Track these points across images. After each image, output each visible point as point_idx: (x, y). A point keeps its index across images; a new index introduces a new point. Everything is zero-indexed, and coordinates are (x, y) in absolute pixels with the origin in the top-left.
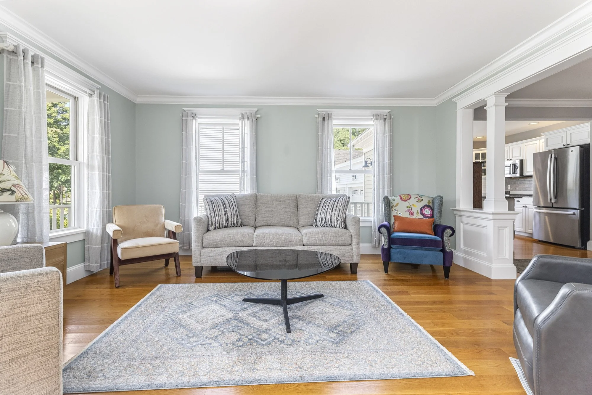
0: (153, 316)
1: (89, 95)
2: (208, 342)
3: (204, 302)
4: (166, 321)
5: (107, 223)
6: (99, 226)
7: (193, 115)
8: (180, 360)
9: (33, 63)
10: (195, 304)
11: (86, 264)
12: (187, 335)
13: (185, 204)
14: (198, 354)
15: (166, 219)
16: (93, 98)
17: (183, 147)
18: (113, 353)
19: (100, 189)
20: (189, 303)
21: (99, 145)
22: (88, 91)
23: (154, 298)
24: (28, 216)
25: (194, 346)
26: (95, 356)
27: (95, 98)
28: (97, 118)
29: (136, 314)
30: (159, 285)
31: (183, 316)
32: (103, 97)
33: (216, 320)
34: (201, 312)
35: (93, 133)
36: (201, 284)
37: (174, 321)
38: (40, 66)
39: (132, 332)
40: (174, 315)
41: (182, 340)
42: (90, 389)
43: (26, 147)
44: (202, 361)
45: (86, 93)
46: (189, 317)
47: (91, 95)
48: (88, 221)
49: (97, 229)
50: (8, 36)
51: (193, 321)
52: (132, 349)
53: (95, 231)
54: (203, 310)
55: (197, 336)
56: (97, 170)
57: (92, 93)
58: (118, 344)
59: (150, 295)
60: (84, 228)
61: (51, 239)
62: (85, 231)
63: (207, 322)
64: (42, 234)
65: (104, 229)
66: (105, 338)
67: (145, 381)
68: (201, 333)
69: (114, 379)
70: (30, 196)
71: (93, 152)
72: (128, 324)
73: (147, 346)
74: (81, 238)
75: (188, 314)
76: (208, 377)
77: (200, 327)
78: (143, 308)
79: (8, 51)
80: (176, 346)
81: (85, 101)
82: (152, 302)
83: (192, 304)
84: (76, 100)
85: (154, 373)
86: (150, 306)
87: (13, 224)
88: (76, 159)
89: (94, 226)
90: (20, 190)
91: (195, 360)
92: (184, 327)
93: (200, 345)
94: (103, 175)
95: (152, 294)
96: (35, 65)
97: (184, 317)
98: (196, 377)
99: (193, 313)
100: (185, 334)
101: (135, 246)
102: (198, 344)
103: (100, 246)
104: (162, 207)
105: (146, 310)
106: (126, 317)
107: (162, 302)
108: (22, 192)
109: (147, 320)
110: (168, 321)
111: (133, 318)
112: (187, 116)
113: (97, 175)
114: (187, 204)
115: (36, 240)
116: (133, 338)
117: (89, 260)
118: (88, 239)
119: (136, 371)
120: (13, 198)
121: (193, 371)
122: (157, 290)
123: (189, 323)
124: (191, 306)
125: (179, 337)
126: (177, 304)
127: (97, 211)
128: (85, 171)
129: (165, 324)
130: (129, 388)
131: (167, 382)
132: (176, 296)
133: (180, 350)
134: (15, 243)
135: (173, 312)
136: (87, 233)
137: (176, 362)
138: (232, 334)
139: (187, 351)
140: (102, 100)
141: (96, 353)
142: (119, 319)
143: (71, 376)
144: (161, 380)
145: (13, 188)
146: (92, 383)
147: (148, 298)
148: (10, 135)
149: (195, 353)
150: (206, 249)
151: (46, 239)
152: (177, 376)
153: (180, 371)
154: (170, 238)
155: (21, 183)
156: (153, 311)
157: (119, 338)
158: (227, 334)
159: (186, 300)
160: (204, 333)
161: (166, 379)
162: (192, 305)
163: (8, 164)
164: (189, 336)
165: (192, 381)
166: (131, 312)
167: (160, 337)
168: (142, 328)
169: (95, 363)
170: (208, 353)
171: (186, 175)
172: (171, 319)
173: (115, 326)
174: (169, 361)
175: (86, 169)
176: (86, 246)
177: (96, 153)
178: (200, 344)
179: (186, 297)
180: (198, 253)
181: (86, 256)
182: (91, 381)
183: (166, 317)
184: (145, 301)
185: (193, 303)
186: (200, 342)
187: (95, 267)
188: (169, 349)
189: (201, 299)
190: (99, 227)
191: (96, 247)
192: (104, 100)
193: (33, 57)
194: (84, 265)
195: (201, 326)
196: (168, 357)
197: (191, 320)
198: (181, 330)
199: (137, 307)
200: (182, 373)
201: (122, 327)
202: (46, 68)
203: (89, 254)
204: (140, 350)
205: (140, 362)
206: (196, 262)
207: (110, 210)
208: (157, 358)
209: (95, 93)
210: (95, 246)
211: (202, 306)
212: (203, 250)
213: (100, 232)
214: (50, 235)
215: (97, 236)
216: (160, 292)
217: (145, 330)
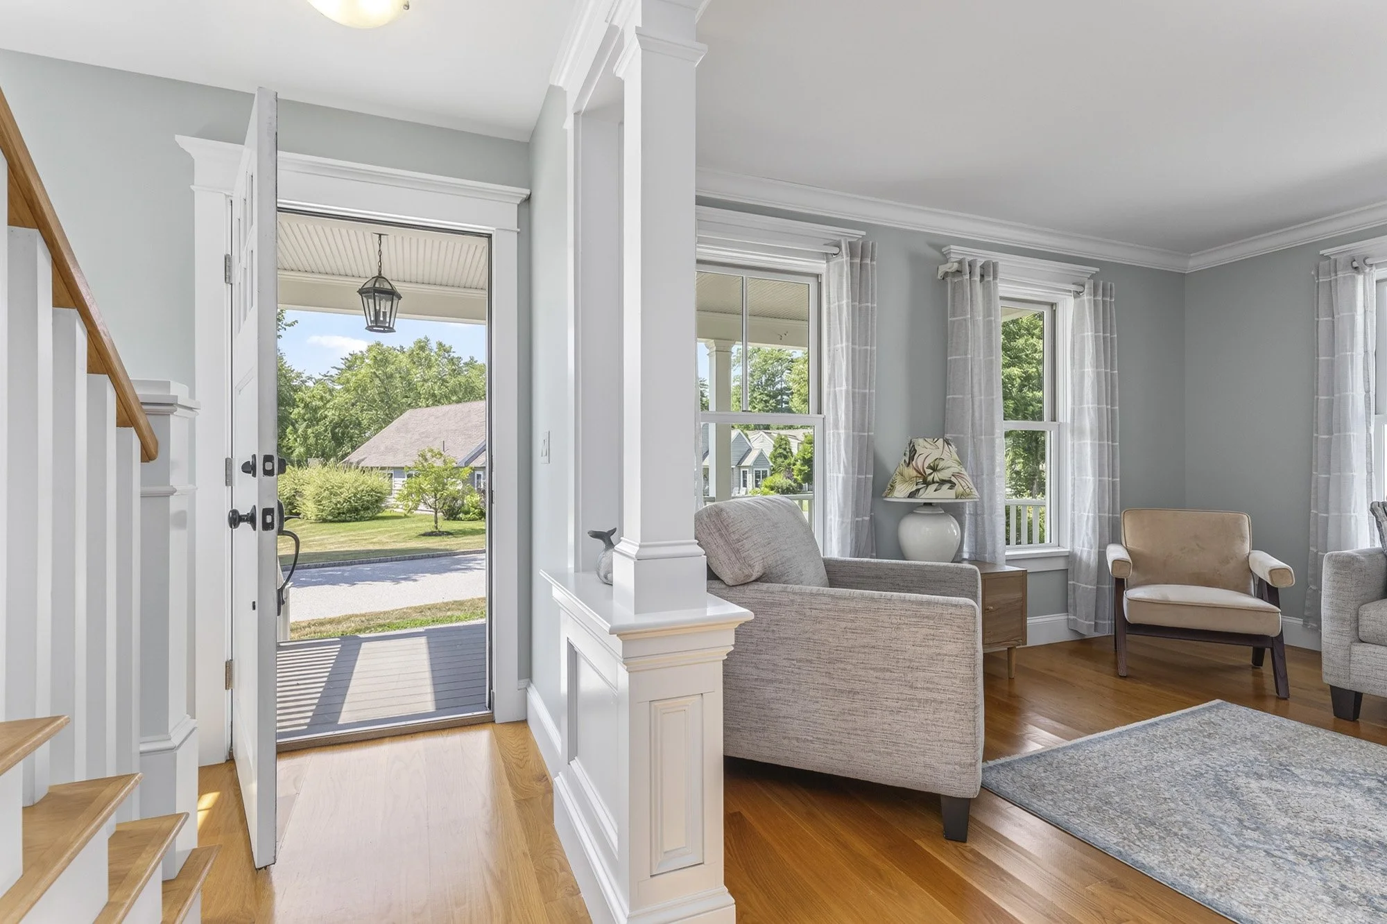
0: (1179, 754)
1: (1075, 293)
2: (1291, 857)
3: (1327, 779)
4: (1202, 774)
5: (1110, 543)
6: (1094, 547)
7: (1355, 264)
8: (1202, 851)
9: (982, 276)
10: (1298, 772)
11: (1070, 617)
12: (1241, 821)
13: (1327, 511)
14: (1249, 863)
15: (1255, 547)
16: (1082, 298)
17: (1321, 358)
18: (1078, 779)
19: (1094, 475)
20: (1281, 765)
21: (1093, 388)
22: (1073, 288)
23: (1192, 722)
24: (976, 520)
25: (1247, 847)
26: (1049, 768)
27: (1086, 297)
28: (1089, 334)
29: (1143, 735)
30: (1218, 701)
31: (1249, 783)
32: (1100, 291)
33: (1342, 827)
34: (1306, 795)
35: (1082, 366)
36: (1343, 736)
37: (1218, 781)
38: (991, 278)
39: (1121, 763)
40: (1227, 771)
41: (1223, 823)
42: (1030, 807)
43: (973, 411)
44: (1253, 880)
45: (1070, 291)
46: (1266, 791)
47: (1077, 294)
48: (1073, 535)
49: (1089, 552)
50: (952, 251)
51: (1270, 802)
52: (1113, 789)
53: (1085, 556)
54: (1314, 792)
55: (1267, 833)
56: (1089, 438)
57: (1080, 289)
58: (1092, 768)
59: (1186, 714)
60: (1066, 549)
61: (1010, 561)
62: (1067, 554)
63: (1313, 821)
64: (994, 552)
65: (1102, 555)
66: (1072, 751)
67: (1117, 844)
68: (1281, 832)
69: (1067, 814)
70: (974, 490)
71: (1081, 402)
72: (1120, 747)
73: (1143, 797)
74: (1060, 565)
75: (1265, 783)
76: (1253, 912)
77: (1283, 821)
78: (1160, 731)
79: (952, 273)
80: (1205, 827)
81: (1068, 308)
82: (1184, 726)
83: (1288, 770)
84: (1054, 308)
85: (1138, 843)
86: (1177, 734)
87: (955, 531)
88: (1054, 419)
89: (1083, 546)
90: (962, 482)
91: (1236, 870)
92: (1241, 803)
93: (1264, 853)
94: (1100, 446)
95: (1193, 713)
96: (986, 279)
97: (1251, 786)
98: (1221, 896)
99: (1279, 787)
100: (1236, 815)
101: (1158, 599)
102: (1260, 849)
103: (1095, 587)
104: (1243, 518)
105: (1164, 737)
106: (1120, 734)
107: (1209, 736)
108: (964, 484)
109: (1160, 757)
110: (1205, 775)
111: (1133, 741)
112: (1332, 269)
113: (1088, 446)
114: (1333, 514)
115: (986, 559)
116: (1121, 772)
117: (1075, 610)
118: (1074, 569)
119: (1107, 822)
120: (952, 494)
121: (1221, 883)
122: (1209, 709)
123: (1258, 801)
124: (1282, 771)
125: (1219, 813)
126: (1245, 755)
127: (1088, 517)
128: (1068, 440)
129: (1196, 777)
130: (1087, 838)
131: (1156, 868)
132: (1253, 738)
133: (1209, 837)
134: (958, 558)
135: (1227, 766)
136: (1071, 558)
137: (1190, 849)
138: (1377, 878)
139: (1226, 847)
140: (1100, 298)
141: (1051, 764)
142: (1105, 732)
143: (1009, 778)
144: (1148, 859)
145: (953, 479)
146: (1035, 800)
147: (1178, 718)
148: (954, 396)
149: (1244, 859)
150: (1371, 648)
151: (1001, 559)
152: (1181, 871)
153: (1193, 868)
154: (1262, 599)
155: (964, 472)
156: (1180, 745)
157: (1096, 761)
158: (1358, 869)
159: (1276, 755)
160: (1289, 836)
161: (1156, 862)
162: (1285, 771)
163: (948, 444)
164: (1245, 824)
165: (1209, 896)
166: (1132, 730)
167: (1176, 795)
168: (1145, 763)
169: (1047, 778)
170: (1279, 875)
171: (1330, 432)
172: (1216, 775)
173: (1096, 739)
174: (1177, 841)
175: (1069, 435)
176: (1069, 582)
177: (1088, 403)
178: (1265, 851)
179: (1280, 748)
180: (1341, 653)
181: (1070, 601)
182: (1033, 797)
183: (1204, 767)
184: (1169, 719)
185: (1293, 769)
186: (1266, 847)
187: (1086, 627)
188: (1185, 824)
189: (1322, 769)
190: (1093, 550)
191: (1087, 588)
192: (1104, 295)
193: (982, 267)
194: (1066, 617)
195: (1288, 820)
196: (1176, 834)
197: (1267, 799)
198: (1229, 804)
199: (1148, 724)
200: (1194, 874)
201: (1108, 746)
202: (1000, 275)
203: (1075, 599)
204: (1125, 797)
205: (1118, 814)
206: (1332, 674)
207: (1117, 517)
208: (1153, 824)
209: (1086, 287)
210: (1085, 586)
211: (1316, 784)
212: (1358, 649)
213: (1095, 559)
214: (1007, 553)
215: (1088, 566)
216: (1213, 716)
217: (1149, 769)
